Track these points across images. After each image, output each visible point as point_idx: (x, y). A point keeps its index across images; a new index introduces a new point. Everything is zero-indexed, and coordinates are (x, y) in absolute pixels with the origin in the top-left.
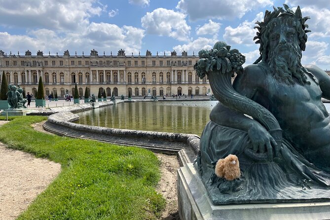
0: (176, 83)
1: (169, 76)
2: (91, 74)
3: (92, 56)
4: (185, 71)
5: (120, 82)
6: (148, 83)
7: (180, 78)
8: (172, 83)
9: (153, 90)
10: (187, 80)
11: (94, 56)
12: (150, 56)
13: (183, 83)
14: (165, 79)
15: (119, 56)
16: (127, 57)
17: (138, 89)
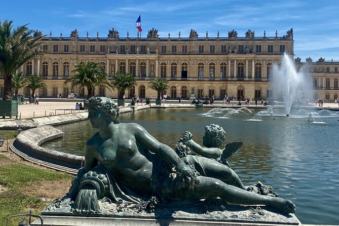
0: (235, 79)
1: (224, 69)
2: (108, 65)
3: (110, 39)
4: (250, 61)
5: (149, 77)
6: (191, 79)
7: (243, 71)
8: (229, 79)
9: (199, 90)
10: (253, 75)
11: (113, 39)
12: (196, 39)
13: (247, 79)
14: (218, 73)
15: (149, 39)
16: (161, 40)
17: (175, 87)
